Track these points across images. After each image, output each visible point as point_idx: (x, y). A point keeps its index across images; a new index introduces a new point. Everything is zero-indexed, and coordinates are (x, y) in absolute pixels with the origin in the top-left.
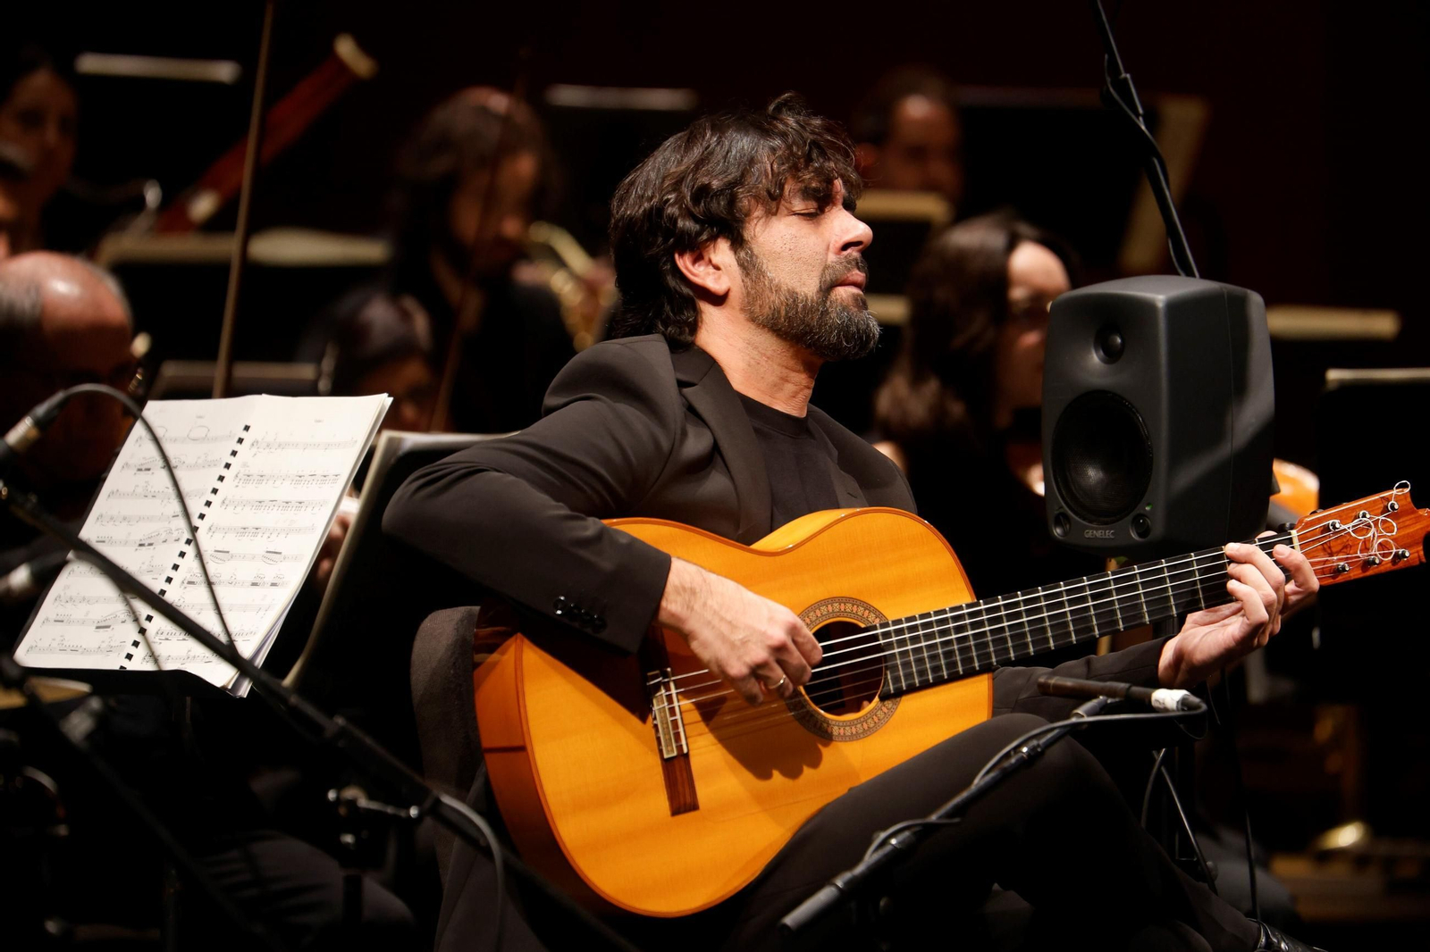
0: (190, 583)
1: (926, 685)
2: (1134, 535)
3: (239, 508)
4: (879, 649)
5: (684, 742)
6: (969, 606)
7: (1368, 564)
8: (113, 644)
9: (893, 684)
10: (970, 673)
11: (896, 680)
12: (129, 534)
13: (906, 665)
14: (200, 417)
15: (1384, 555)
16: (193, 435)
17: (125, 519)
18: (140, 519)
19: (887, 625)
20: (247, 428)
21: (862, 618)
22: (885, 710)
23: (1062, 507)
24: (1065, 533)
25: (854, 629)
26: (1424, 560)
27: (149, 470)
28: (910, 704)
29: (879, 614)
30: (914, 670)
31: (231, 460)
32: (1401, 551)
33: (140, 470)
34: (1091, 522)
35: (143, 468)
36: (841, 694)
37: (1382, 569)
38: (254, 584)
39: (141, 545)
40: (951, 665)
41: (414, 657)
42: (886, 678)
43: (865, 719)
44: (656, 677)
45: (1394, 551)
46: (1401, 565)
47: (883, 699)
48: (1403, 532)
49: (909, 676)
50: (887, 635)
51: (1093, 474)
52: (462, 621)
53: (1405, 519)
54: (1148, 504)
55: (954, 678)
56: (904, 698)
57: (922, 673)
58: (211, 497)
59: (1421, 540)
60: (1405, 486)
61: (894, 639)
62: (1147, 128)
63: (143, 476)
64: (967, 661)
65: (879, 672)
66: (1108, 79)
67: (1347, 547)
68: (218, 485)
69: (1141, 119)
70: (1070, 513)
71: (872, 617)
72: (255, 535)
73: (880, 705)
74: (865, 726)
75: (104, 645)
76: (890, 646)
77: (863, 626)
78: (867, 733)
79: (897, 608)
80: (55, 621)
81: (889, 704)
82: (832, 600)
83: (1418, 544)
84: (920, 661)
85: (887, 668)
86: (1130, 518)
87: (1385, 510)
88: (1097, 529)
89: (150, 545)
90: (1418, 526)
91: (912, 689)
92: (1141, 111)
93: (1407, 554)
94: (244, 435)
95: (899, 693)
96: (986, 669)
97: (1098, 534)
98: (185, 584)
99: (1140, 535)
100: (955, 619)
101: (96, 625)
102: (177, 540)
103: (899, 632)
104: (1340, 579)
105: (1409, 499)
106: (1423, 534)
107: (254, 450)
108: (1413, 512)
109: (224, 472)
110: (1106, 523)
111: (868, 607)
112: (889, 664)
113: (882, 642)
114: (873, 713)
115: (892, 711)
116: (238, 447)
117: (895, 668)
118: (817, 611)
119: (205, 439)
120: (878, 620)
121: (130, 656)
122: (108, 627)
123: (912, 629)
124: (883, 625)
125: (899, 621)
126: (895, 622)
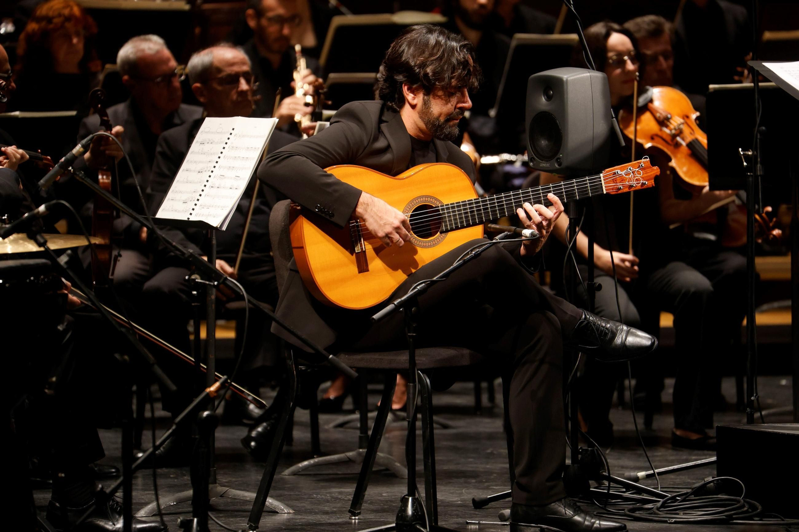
0: (212, 187)
1: (457, 228)
3: (229, 160)
4: (440, 215)
5: (363, 247)
6: (475, 200)
7: (631, 187)
8: (187, 209)
9: (445, 227)
10: (475, 224)
11: (446, 226)
12: (196, 168)
13: (450, 221)
15: (638, 183)
16: (218, 131)
17: (194, 162)
18: (200, 162)
19: (443, 206)
20: (233, 129)
21: (434, 203)
22: (442, 237)
23: (532, 155)
24: (534, 165)
25: (432, 207)
26: (654, 185)
28: (451, 235)
29: (441, 202)
30: (453, 222)
31: (227, 141)
32: (644, 182)
33: (201, 143)
34: (542, 160)
35: (203, 142)
36: (430, 229)
37: (637, 188)
38: (231, 188)
39: (199, 172)
40: (467, 221)
42: (442, 226)
43: (434, 240)
45: (641, 182)
46: (645, 187)
47: (441, 233)
48: (645, 175)
49: (451, 225)
50: (443, 209)
51: (544, 143)
52: (287, 205)
53: (648, 170)
54: (561, 154)
55: (469, 226)
56: (449, 233)
57: (456, 224)
58: (220, 155)
59: (653, 178)
60: (647, 158)
61: (446, 211)
63: (202, 146)
64: (474, 219)
65: (440, 223)
67: (623, 180)
68: (223, 150)
70: (536, 157)
71: (438, 203)
72: (233, 170)
73: (440, 235)
74: (434, 243)
75: (184, 210)
76: (444, 213)
77: (434, 206)
78: (434, 245)
79: (448, 200)
80: (172, 200)
81: (443, 235)
82: (422, 197)
83: (652, 179)
84: (455, 219)
85: (443, 222)
86: (556, 158)
87: (639, 167)
88: (544, 163)
89: (201, 172)
90: (652, 173)
91: (452, 230)
93: (646, 183)
94: (232, 132)
95: (447, 231)
96: (481, 223)
97: (545, 165)
98: (210, 188)
99: (558, 165)
100: (470, 204)
101: (183, 202)
102: (209, 171)
103: (448, 208)
104: (620, 192)
105: (649, 163)
106: (654, 176)
107: (235, 138)
108: (651, 168)
109: (225, 146)
110: (547, 161)
111: (437, 199)
112: (443, 220)
113: (441, 212)
114: (437, 238)
115: (444, 237)
116: (230, 136)
117: (446, 222)
118: (417, 200)
119: (221, 133)
120: (440, 204)
121: (191, 214)
122: (186, 202)
123: (453, 208)
124: (441, 206)
125: (448, 205)
126: (446, 205)
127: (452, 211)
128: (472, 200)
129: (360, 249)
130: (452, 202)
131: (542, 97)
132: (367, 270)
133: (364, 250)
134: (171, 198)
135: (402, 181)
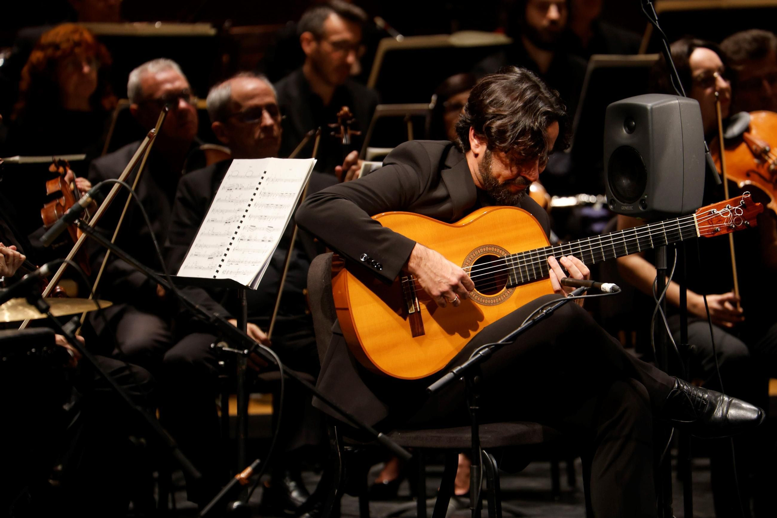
0: (241, 240)
1: (526, 282)
2: (641, 208)
3: (260, 208)
4: (506, 266)
5: (418, 307)
6: (546, 248)
8: (213, 266)
9: (512, 281)
11: (513, 280)
12: (223, 218)
13: (518, 273)
14: (251, 167)
15: (737, 224)
16: (248, 175)
17: (222, 211)
18: (227, 211)
19: (509, 256)
20: (265, 172)
21: (498, 253)
22: (508, 292)
23: (612, 197)
24: (614, 208)
25: (497, 258)
27: (231, 190)
28: (518, 290)
29: (506, 252)
30: (522, 276)
31: (258, 186)
33: (228, 190)
34: (624, 203)
35: (230, 189)
36: (495, 284)
38: (263, 241)
39: (226, 223)
40: (538, 274)
41: (309, 275)
42: (509, 280)
43: (499, 296)
44: (406, 279)
45: (742, 221)
47: (507, 288)
49: (519, 278)
50: (509, 261)
51: (625, 182)
52: (329, 259)
54: (646, 195)
55: (539, 279)
56: (517, 287)
57: (525, 277)
58: (250, 203)
61: (512, 262)
62: (660, 26)
63: (229, 192)
65: (507, 277)
66: (642, 5)
68: (253, 197)
69: (657, 22)
70: (615, 199)
71: (503, 253)
72: (265, 219)
73: (506, 290)
74: (500, 299)
75: (210, 266)
76: (511, 265)
77: (499, 257)
78: (500, 302)
79: (514, 250)
80: (195, 255)
81: (510, 290)
82: (485, 246)
84: (524, 272)
85: (509, 275)
86: (639, 201)
88: (626, 206)
89: (229, 222)
91: (520, 284)
92: (657, 19)
93: (748, 223)
94: (264, 175)
95: (514, 286)
97: (627, 208)
98: (239, 240)
99: (643, 208)
100: (540, 253)
101: (208, 257)
102: (237, 221)
103: (515, 259)
104: (717, 234)
107: (267, 182)
109: (256, 192)
110: (630, 203)
111: (502, 249)
112: (510, 273)
113: (507, 264)
114: (503, 294)
115: (512, 293)
116: (261, 181)
117: (513, 275)
118: (479, 251)
119: (251, 177)
120: (506, 254)
121: (217, 271)
122: (212, 258)
123: (521, 258)
124: (507, 257)
125: (515, 255)
126: (513, 255)
127: (520, 262)
128: (543, 249)
129: (414, 311)
130: (520, 252)
131: (622, 129)
132: (423, 333)
133: (419, 310)
134: (194, 253)
135: (461, 228)
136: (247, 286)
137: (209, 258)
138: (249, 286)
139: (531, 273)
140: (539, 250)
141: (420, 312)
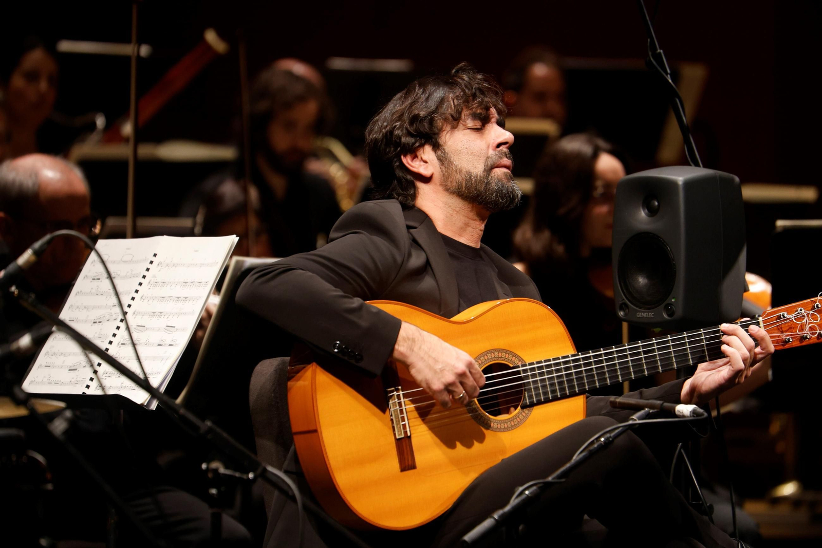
0: (123, 344)
1: (547, 401)
2: (665, 316)
3: (151, 302)
4: (520, 379)
5: (408, 430)
6: (573, 356)
7: (803, 338)
8: (78, 379)
9: (529, 399)
10: (573, 395)
11: (531, 397)
12: (88, 316)
13: (536, 389)
14: (128, 249)
15: (812, 334)
16: (125, 259)
17: (85, 307)
18: (94, 307)
19: (525, 365)
20: (155, 255)
21: (511, 361)
22: (524, 414)
23: (624, 300)
24: (626, 314)
25: (509, 368)
27: (99, 279)
28: (538, 411)
29: (521, 359)
30: (541, 391)
31: (146, 273)
33: (94, 279)
34: (640, 308)
35: (96, 278)
36: (498, 404)
37: (811, 342)
38: (160, 345)
39: (95, 322)
40: (562, 390)
41: (251, 385)
42: (525, 396)
43: (512, 419)
44: (392, 391)
45: (818, 331)
47: (523, 407)
49: (538, 395)
50: (525, 371)
51: (642, 281)
52: (280, 364)
54: (673, 298)
55: (564, 397)
56: (535, 408)
57: (545, 393)
58: (135, 295)
61: (529, 373)
62: (672, 81)
63: (96, 283)
64: (571, 387)
65: (521, 392)
67: (791, 328)
68: (139, 288)
69: (669, 76)
70: (628, 303)
71: (517, 361)
72: (160, 316)
73: (521, 411)
74: (513, 423)
75: (73, 380)
76: (527, 377)
77: (511, 366)
78: (514, 427)
79: (531, 356)
80: (46, 366)
81: (526, 411)
82: (494, 350)
84: (544, 387)
85: (525, 390)
86: (663, 306)
87: (813, 308)
88: (644, 312)
89: (100, 322)
91: (540, 403)
92: (669, 71)
94: (153, 259)
95: (532, 405)
96: (582, 392)
97: (645, 315)
98: (120, 345)
99: (669, 315)
100: (565, 363)
101: (69, 368)
102: (115, 320)
103: (532, 369)
104: (787, 346)
107: (159, 267)
109: (142, 281)
110: (649, 309)
111: (515, 355)
112: (526, 388)
113: (522, 375)
114: (517, 416)
115: (528, 415)
116: (150, 266)
117: (530, 390)
118: (485, 356)
119: (131, 261)
120: (520, 363)
121: (88, 387)
122: (76, 370)
123: (540, 368)
124: (523, 366)
125: (532, 364)
126: (530, 364)
127: (539, 373)
128: (567, 357)
129: (403, 436)
130: (538, 360)
131: (640, 211)
132: (413, 467)
133: (409, 434)
134: (44, 364)
135: (463, 325)
136: (142, 405)
137: (70, 370)
138: (145, 404)
139: (553, 388)
140: (563, 358)
141: (410, 437)
